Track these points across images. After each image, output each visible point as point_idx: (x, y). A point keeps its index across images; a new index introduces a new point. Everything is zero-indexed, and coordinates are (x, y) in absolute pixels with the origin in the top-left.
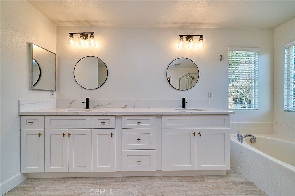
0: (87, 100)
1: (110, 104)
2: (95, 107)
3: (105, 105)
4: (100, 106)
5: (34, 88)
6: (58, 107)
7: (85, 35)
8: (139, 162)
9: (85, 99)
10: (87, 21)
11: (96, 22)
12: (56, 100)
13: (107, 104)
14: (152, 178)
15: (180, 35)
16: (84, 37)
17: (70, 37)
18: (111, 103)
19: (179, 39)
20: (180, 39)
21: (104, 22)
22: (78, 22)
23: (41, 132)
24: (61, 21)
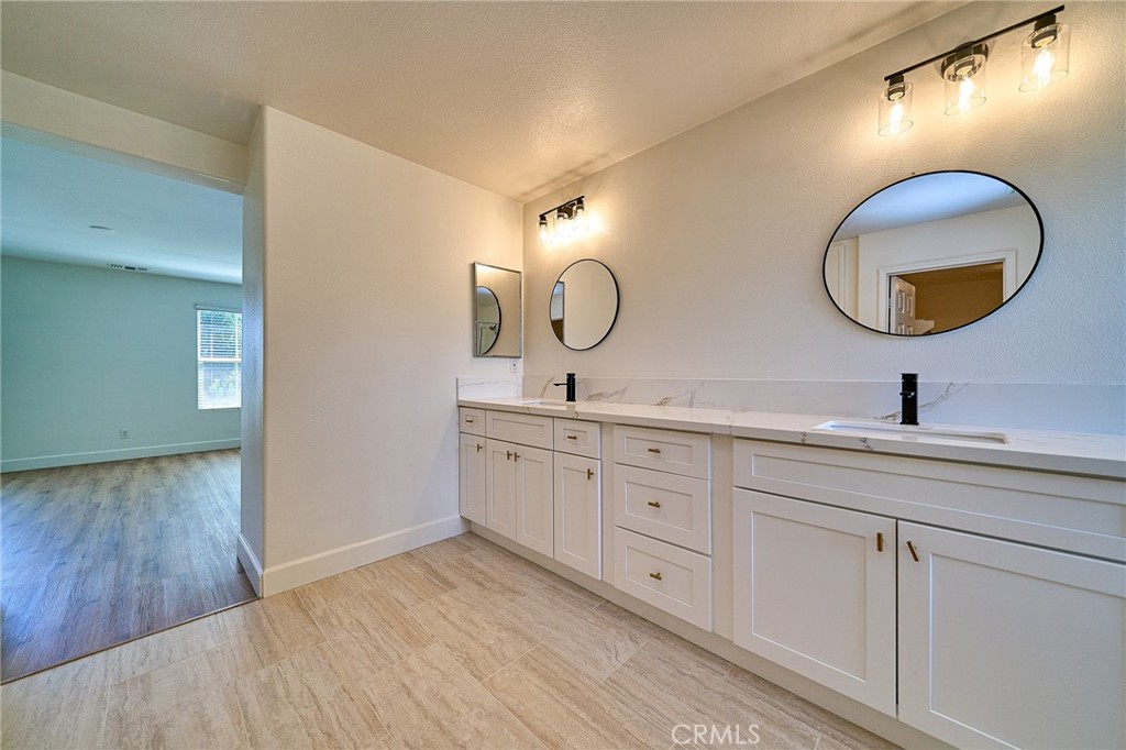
0: (571, 379)
1: (624, 390)
2: (590, 398)
3: (611, 395)
4: (599, 396)
5: (491, 353)
6: (525, 395)
7: (566, 210)
8: (658, 577)
9: (566, 377)
10: (570, 172)
11: (588, 163)
12: (521, 380)
13: (616, 393)
14: (703, 653)
15: (886, 79)
16: (566, 216)
17: (541, 224)
18: (626, 388)
19: (883, 96)
20: (890, 93)
21: (603, 156)
22: (554, 180)
23: (481, 441)
24: (525, 194)
